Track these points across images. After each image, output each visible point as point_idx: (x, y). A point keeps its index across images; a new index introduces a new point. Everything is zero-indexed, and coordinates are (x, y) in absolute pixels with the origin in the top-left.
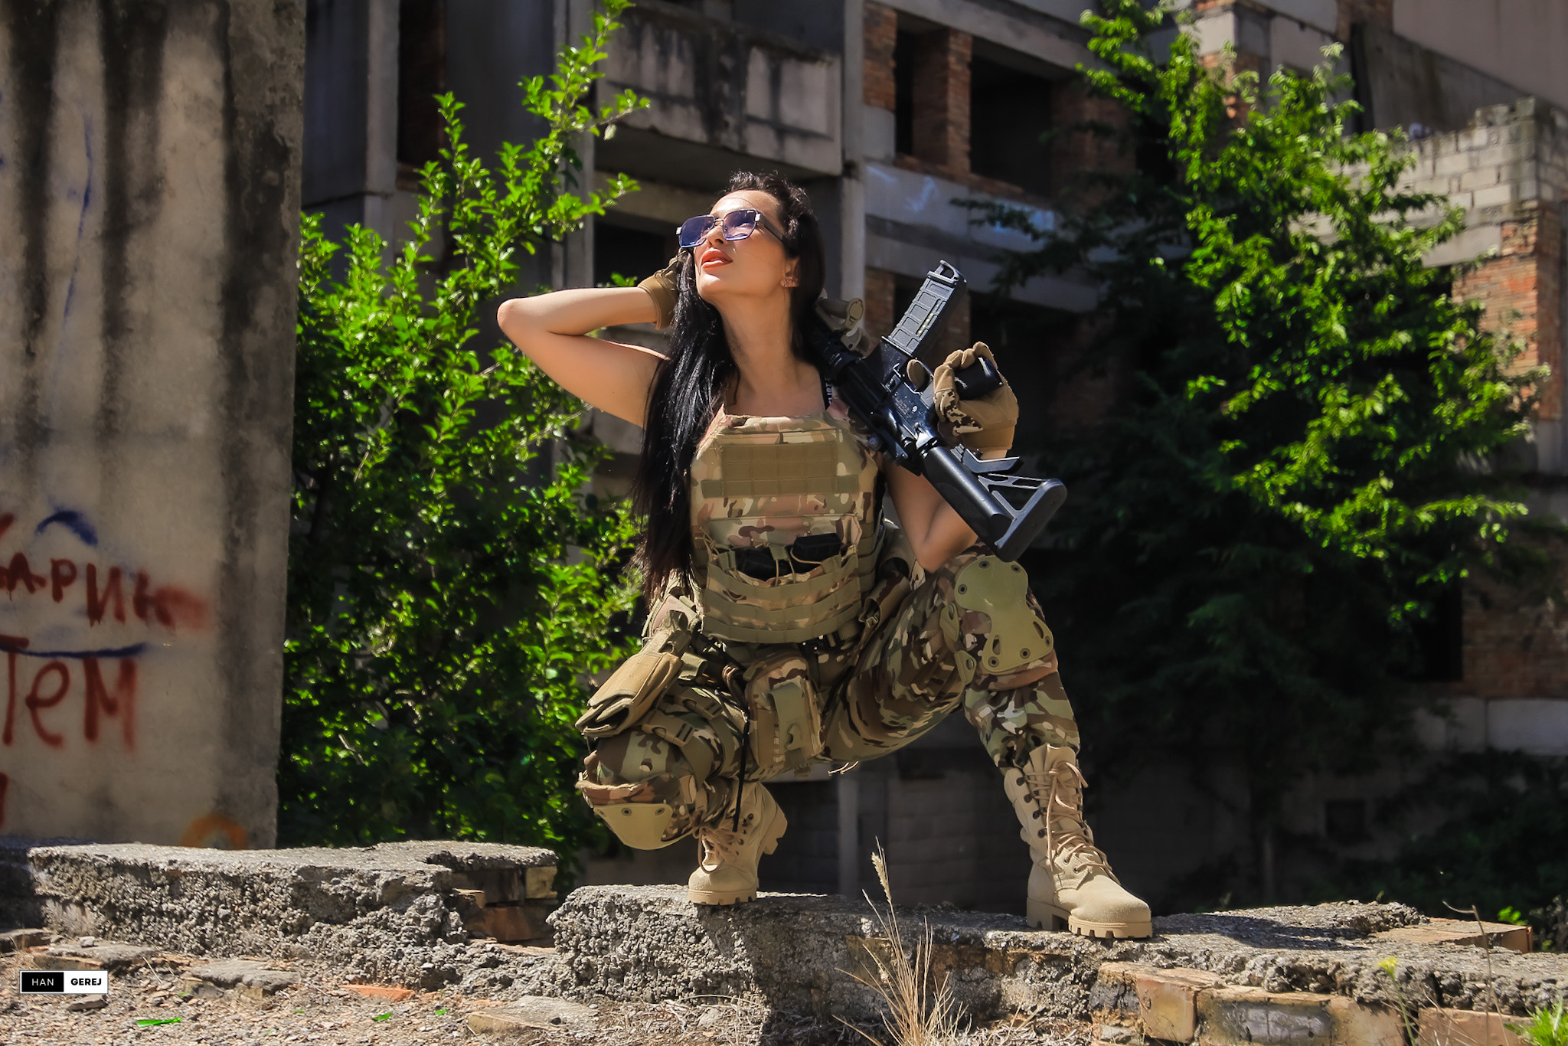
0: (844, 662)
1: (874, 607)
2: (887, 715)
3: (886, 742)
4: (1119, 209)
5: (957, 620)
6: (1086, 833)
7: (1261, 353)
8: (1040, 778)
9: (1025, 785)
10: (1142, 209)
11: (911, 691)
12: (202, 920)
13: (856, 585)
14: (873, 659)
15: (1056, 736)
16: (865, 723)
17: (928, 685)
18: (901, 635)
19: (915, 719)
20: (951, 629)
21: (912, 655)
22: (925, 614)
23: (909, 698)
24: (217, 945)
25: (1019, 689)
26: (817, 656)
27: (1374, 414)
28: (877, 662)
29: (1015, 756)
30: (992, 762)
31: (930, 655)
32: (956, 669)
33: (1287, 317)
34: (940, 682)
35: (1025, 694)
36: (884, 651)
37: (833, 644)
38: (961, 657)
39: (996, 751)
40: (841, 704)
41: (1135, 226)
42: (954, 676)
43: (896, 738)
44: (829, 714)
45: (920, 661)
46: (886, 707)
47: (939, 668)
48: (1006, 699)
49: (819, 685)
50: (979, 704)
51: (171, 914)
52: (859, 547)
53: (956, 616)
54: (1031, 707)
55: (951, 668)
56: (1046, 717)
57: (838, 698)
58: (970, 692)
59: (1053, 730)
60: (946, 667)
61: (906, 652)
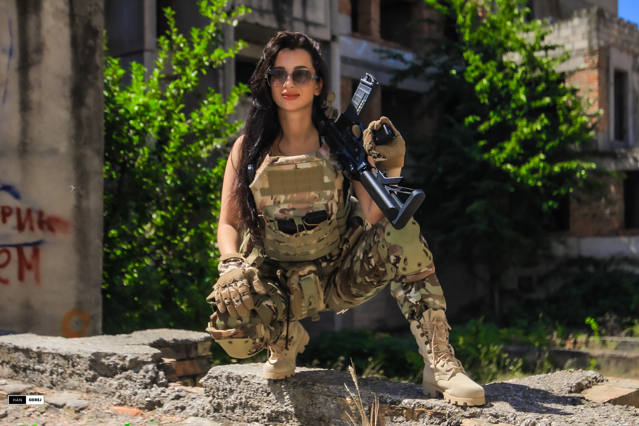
0: (334, 265)
1: (347, 241)
2: (354, 291)
3: (354, 302)
4: (438, 52)
5: (386, 249)
6: (451, 351)
7: (493, 106)
8: (428, 325)
9: (420, 329)
10: (447, 52)
11: (365, 280)
12: (52, 373)
13: (337, 233)
14: (347, 265)
15: (435, 304)
16: (344, 294)
17: (373, 277)
18: (360, 254)
19: (368, 292)
20: (383, 253)
21: (365, 264)
22: (370, 245)
23: (364, 283)
24: (59, 385)
25: (417, 282)
26: (321, 264)
27: (537, 131)
28: (349, 266)
29: (417, 314)
30: (405, 317)
31: (373, 264)
32: (386, 270)
33: (503, 93)
34: (378, 276)
35: (420, 284)
36: (352, 261)
37: (328, 258)
38: (389, 266)
39: (406, 313)
40: (333, 285)
41: (444, 59)
42: (385, 273)
43: (358, 301)
44: (328, 289)
45: (369, 267)
46: (354, 287)
47: (378, 269)
48: (410, 287)
49: (322, 277)
50: (397, 290)
51: (39, 370)
52: (337, 215)
53: (385, 247)
54: (423, 291)
55: (384, 270)
56: (430, 295)
57: (332, 282)
58: (393, 283)
59: (434, 302)
60: (381, 269)
61: (362, 262)
